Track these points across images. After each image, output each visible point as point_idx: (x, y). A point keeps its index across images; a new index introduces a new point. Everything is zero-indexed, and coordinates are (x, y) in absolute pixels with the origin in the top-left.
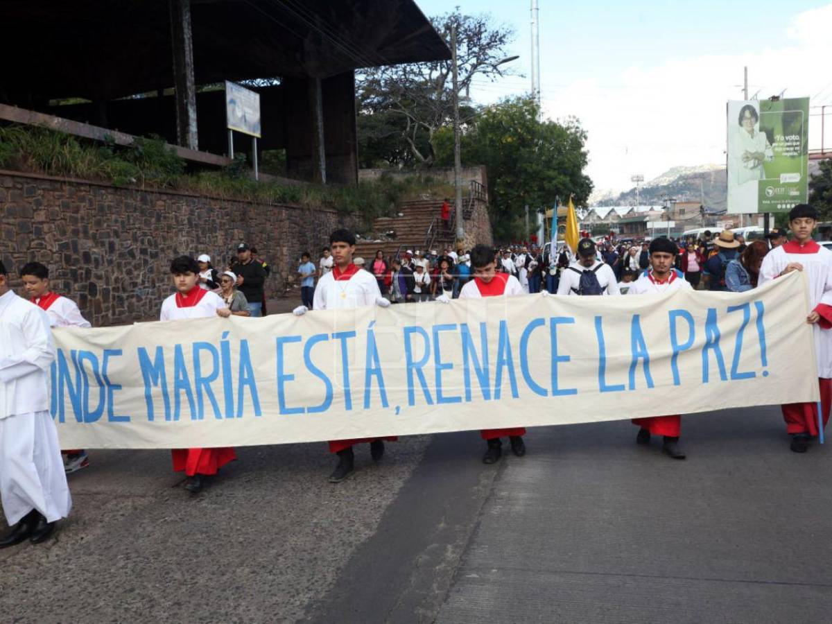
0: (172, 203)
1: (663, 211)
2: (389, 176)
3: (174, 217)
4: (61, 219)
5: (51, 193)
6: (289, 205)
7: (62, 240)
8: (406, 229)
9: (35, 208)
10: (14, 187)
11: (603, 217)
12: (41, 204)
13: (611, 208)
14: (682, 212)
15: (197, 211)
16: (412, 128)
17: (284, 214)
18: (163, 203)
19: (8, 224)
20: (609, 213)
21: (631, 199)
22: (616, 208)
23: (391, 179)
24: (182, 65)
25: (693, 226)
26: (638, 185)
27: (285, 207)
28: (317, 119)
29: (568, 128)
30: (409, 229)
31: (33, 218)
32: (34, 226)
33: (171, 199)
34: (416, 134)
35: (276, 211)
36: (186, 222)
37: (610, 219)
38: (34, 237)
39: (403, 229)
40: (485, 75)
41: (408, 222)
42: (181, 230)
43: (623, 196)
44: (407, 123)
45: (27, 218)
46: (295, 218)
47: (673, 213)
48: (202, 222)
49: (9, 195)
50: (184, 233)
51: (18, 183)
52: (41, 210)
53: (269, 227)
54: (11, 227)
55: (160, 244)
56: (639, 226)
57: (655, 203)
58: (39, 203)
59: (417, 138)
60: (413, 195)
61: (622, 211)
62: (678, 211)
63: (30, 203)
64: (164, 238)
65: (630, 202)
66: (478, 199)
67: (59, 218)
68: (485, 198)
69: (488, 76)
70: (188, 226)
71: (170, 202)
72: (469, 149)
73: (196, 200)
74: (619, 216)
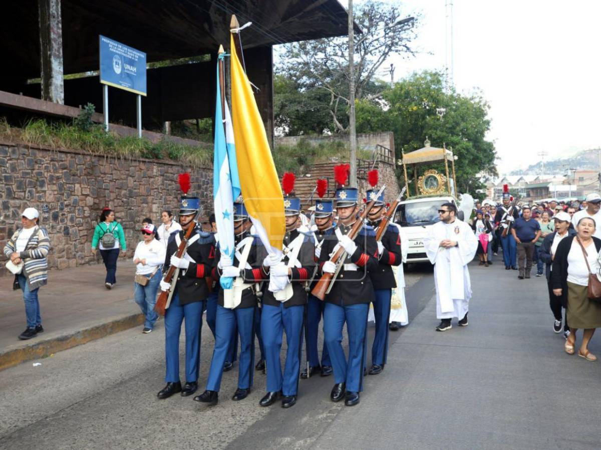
1: (565, 178)
2: (306, 142)
6: (161, 161)
8: (306, 189)
11: (513, 184)
13: (519, 177)
14: (581, 179)
16: (334, 102)
17: (155, 169)
20: (518, 181)
21: (537, 170)
22: (524, 177)
23: (308, 145)
24: (47, 16)
25: (591, 191)
26: (543, 158)
27: (157, 163)
29: (472, 99)
30: (309, 188)
34: (338, 108)
35: (143, 166)
37: (520, 185)
39: (303, 189)
40: (397, 53)
41: (309, 181)
43: (531, 168)
44: (331, 99)
46: (171, 175)
47: (574, 180)
53: (131, 182)
56: (543, 191)
57: (558, 173)
59: (338, 110)
60: (324, 158)
61: (530, 179)
62: (578, 178)
65: (536, 173)
66: (384, 162)
68: (392, 162)
69: (399, 54)
72: (379, 118)
74: (527, 183)
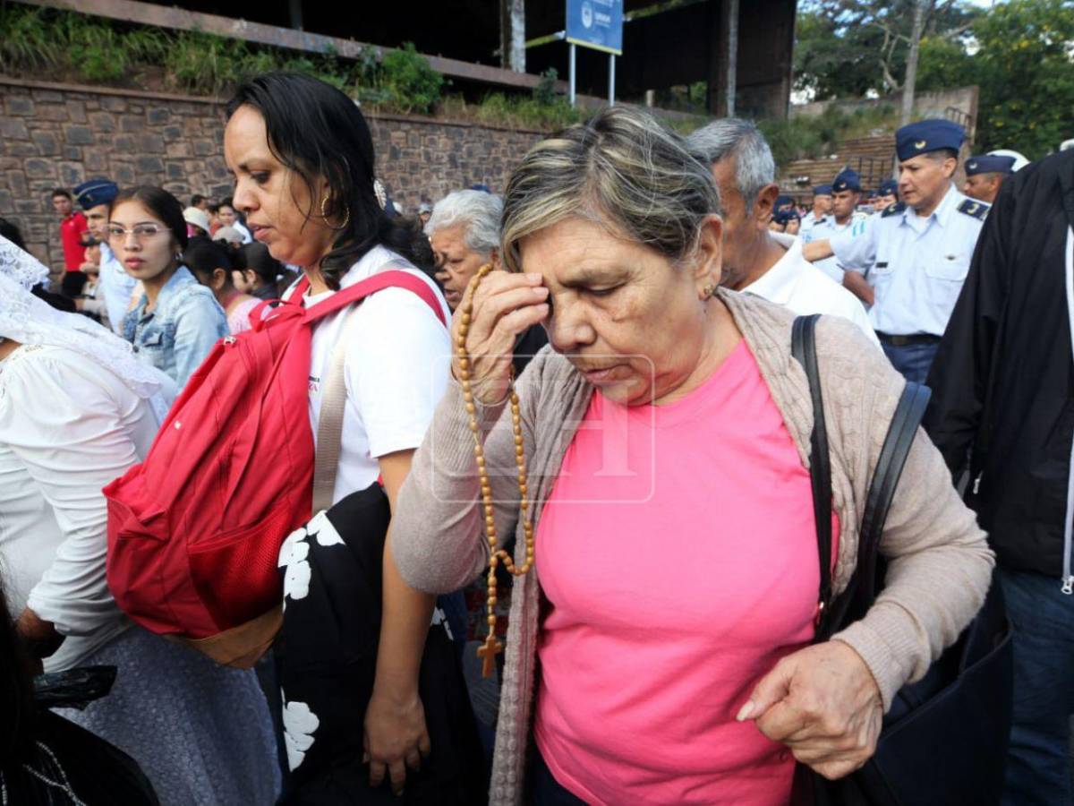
0: (421, 135)
3: (422, 153)
4: (216, 154)
5: (197, 119)
7: (218, 183)
9: (167, 139)
10: (128, 111)
12: (179, 135)
15: (466, 146)
16: (889, 46)
18: (403, 134)
19: (121, 161)
28: (728, 33)
31: (165, 153)
32: (167, 163)
33: (418, 129)
34: (892, 55)
36: (445, 160)
38: (168, 178)
41: (833, 165)
42: (436, 171)
45: (155, 153)
48: (474, 161)
49: (120, 122)
50: (441, 175)
51: (135, 105)
52: (178, 142)
54: (126, 165)
55: (396, 189)
58: (175, 134)
59: (893, 59)
63: (160, 133)
64: (405, 181)
67: (212, 153)
70: (448, 166)
71: (417, 133)
72: (960, 65)
73: (466, 131)
